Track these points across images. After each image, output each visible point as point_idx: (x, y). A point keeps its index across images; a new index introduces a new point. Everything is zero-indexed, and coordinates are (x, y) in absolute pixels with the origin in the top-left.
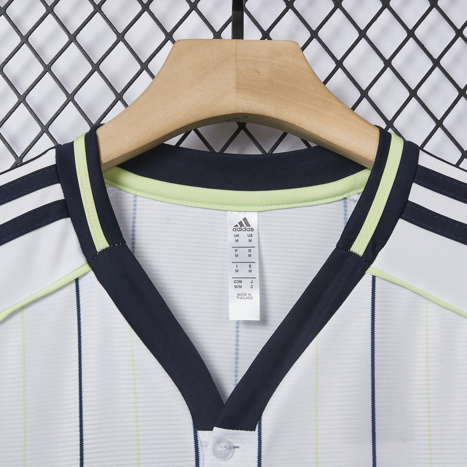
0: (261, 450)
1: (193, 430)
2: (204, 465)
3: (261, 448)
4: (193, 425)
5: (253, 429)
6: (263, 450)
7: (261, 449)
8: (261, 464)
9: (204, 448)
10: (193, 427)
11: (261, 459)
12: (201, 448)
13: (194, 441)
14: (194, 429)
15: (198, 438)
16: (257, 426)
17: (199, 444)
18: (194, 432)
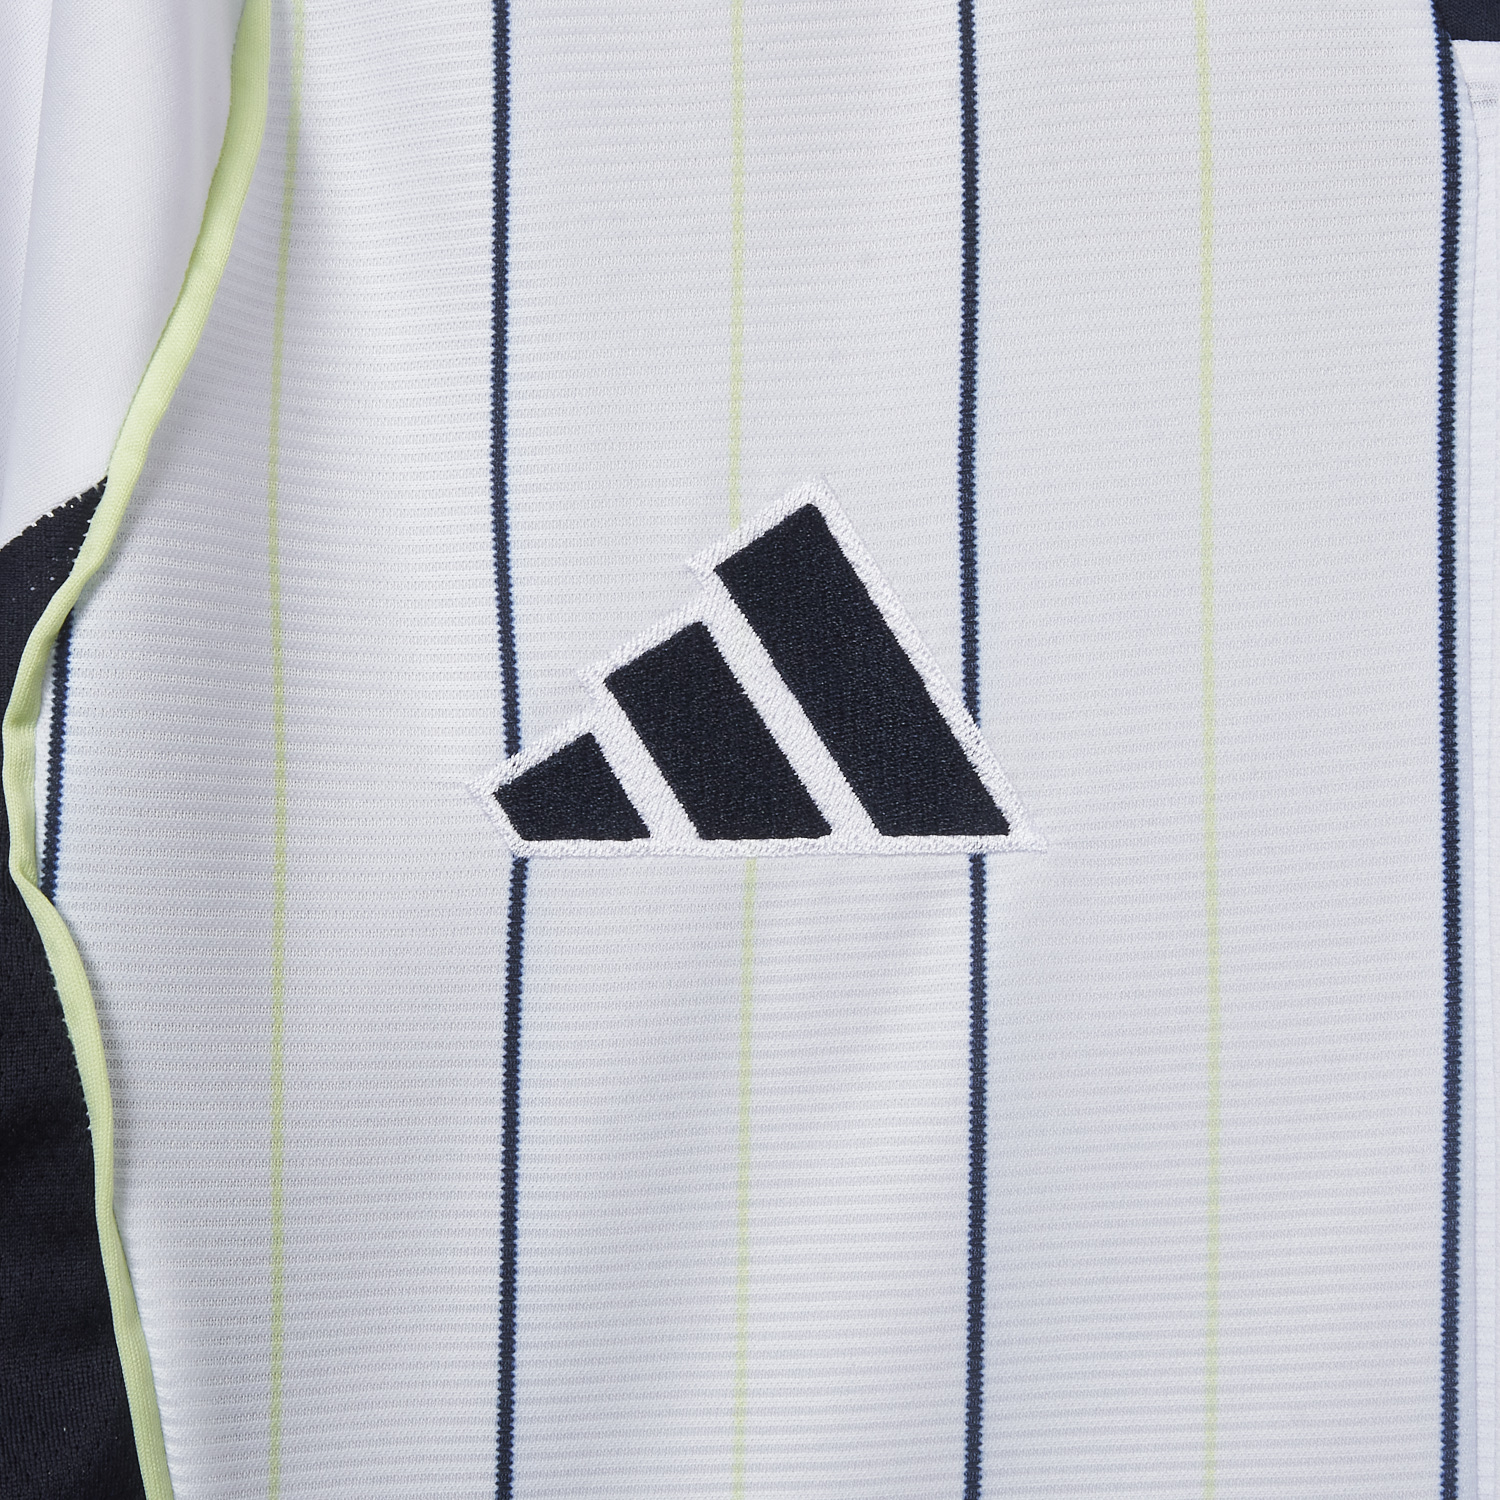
1: (1435, 35)
2: (1478, 179)
4: (1434, 15)
9: (1479, 111)
10: (1435, 22)
12: (1469, 107)
13: (1440, 81)
14: (1437, 31)
15: (1454, 65)
17: (1460, 90)
18: (1437, 43)
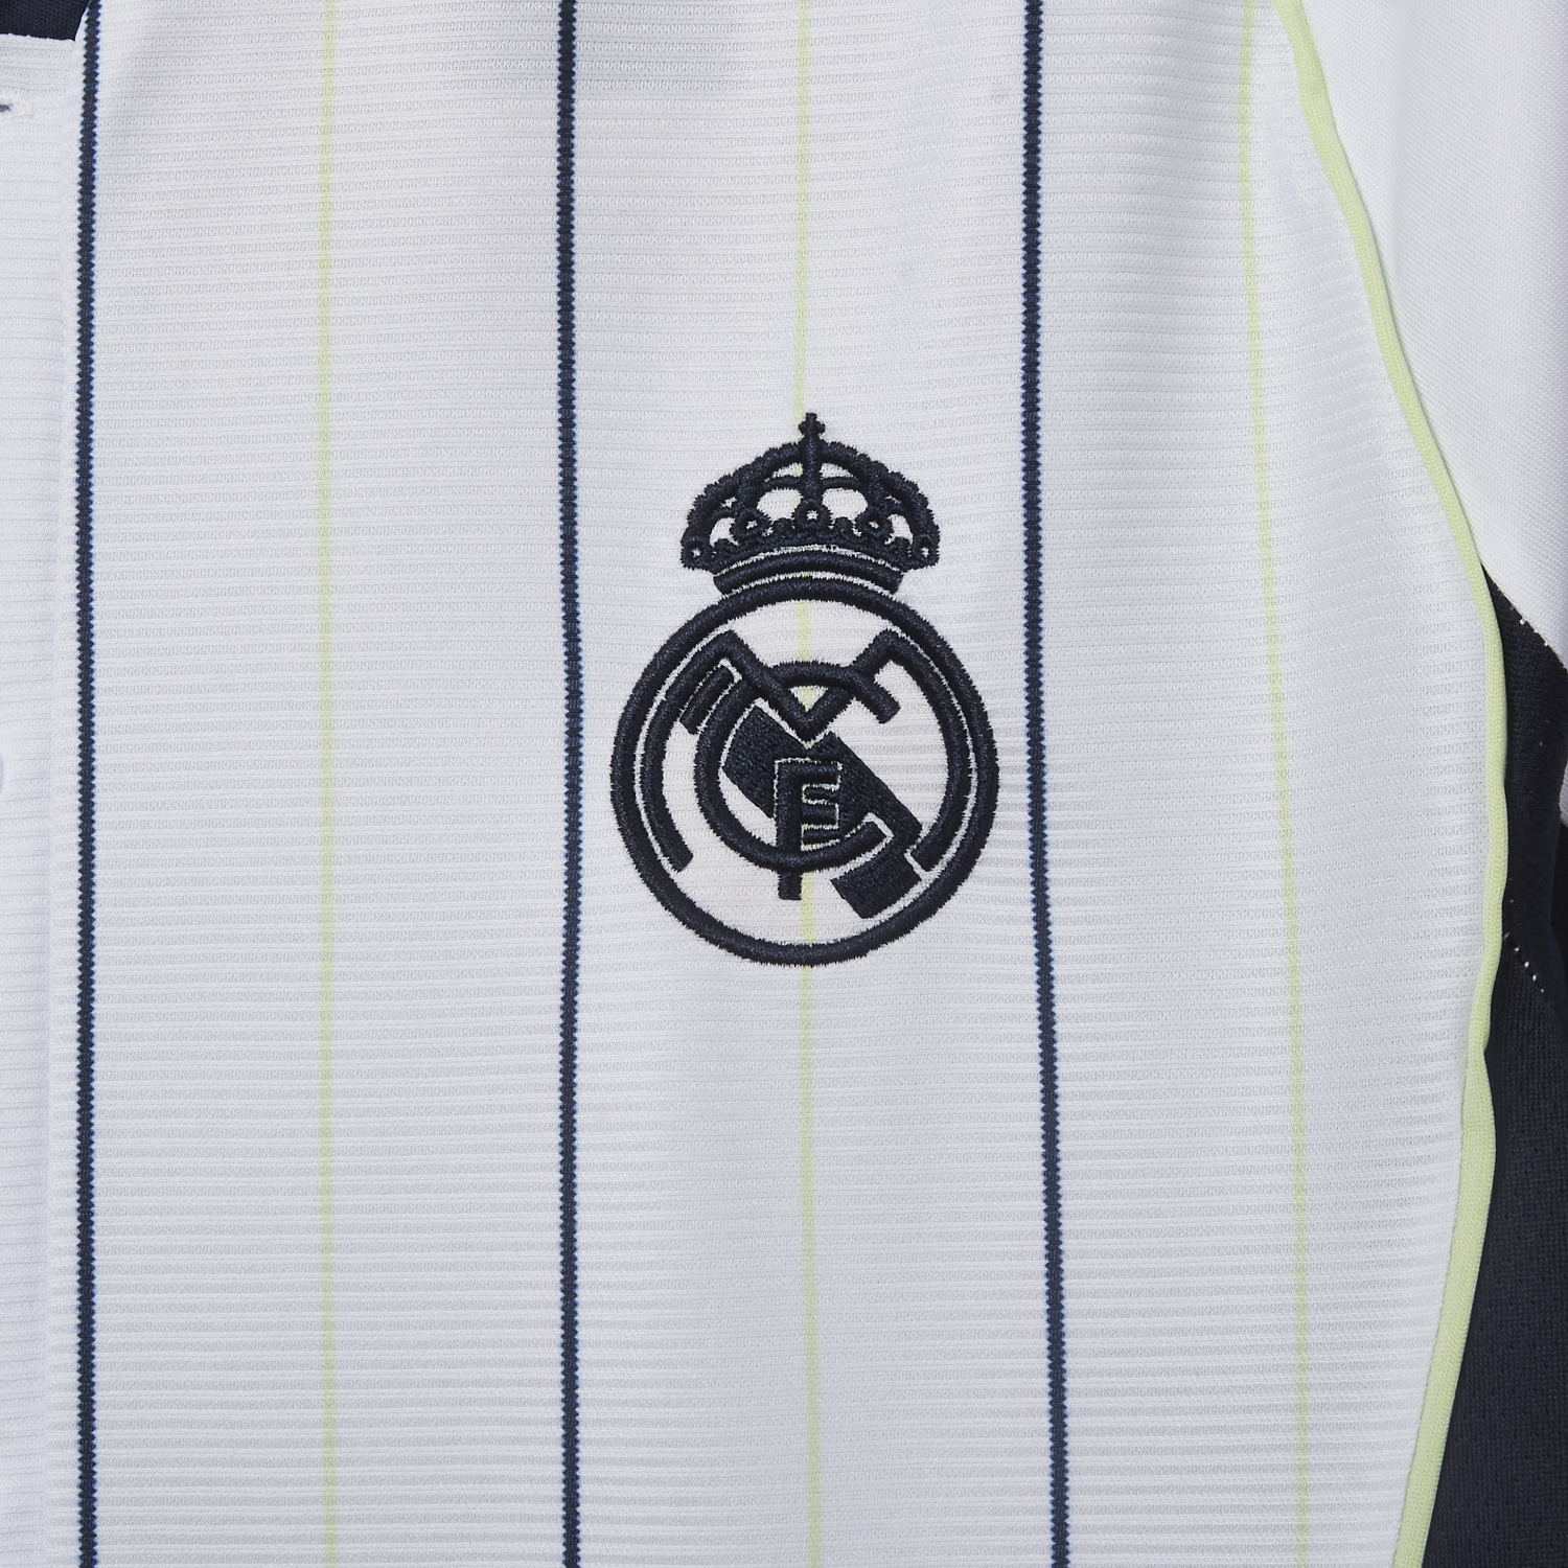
0: (96, 113)
3: (97, 104)
5: (67, 33)
6: (101, 111)
7: (95, 109)
8: (94, 170)
11: (94, 152)
16: (84, 18)
